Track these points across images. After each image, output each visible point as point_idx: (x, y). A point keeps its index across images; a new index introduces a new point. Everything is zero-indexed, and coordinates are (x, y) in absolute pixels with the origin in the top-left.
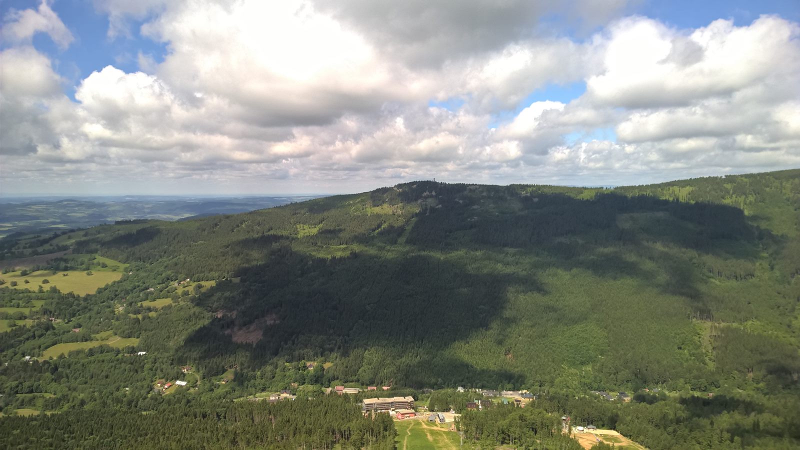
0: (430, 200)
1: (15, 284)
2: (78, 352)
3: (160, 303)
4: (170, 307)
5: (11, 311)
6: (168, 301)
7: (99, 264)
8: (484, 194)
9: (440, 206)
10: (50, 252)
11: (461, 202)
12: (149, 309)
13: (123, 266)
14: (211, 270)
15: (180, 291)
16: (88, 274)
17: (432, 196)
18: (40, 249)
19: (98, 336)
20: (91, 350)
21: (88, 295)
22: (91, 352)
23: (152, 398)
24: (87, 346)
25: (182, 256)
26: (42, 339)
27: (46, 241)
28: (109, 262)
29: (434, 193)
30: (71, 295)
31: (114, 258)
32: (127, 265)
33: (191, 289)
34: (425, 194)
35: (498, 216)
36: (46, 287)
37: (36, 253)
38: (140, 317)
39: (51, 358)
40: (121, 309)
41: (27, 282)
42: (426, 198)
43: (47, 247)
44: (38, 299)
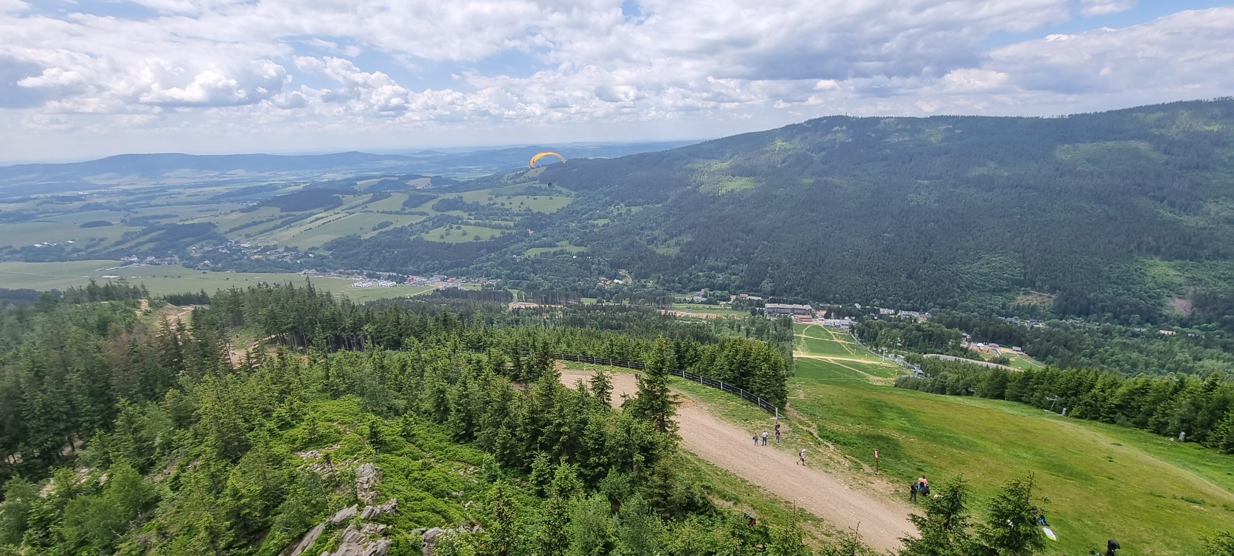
0: (840, 135)
1: (503, 204)
2: (546, 254)
3: (601, 222)
4: (608, 224)
5: (503, 223)
6: (606, 221)
7: (557, 191)
8: (900, 127)
9: (850, 140)
10: (525, 182)
11: (873, 135)
12: (593, 226)
13: (573, 193)
14: (640, 197)
15: (615, 213)
16: (551, 199)
17: (842, 131)
18: (518, 180)
19: (559, 244)
20: (554, 252)
21: (551, 214)
22: (555, 254)
23: (597, 289)
24: (552, 250)
25: (616, 186)
26: (523, 243)
27: (521, 174)
28: (565, 190)
29: (844, 128)
30: (540, 213)
31: (567, 187)
32: (576, 193)
33: (624, 212)
34: (835, 128)
35: (913, 148)
36: (523, 207)
37: (515, 183)
38: (587, 231)
39: (529, 256)
40: (574, 225)
41: (511, 203)
42: (836, 132)
43: (522, 178)
44: (518, 215)
